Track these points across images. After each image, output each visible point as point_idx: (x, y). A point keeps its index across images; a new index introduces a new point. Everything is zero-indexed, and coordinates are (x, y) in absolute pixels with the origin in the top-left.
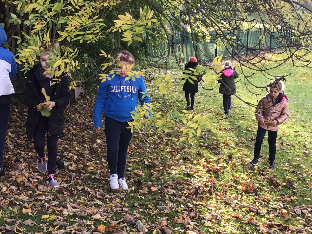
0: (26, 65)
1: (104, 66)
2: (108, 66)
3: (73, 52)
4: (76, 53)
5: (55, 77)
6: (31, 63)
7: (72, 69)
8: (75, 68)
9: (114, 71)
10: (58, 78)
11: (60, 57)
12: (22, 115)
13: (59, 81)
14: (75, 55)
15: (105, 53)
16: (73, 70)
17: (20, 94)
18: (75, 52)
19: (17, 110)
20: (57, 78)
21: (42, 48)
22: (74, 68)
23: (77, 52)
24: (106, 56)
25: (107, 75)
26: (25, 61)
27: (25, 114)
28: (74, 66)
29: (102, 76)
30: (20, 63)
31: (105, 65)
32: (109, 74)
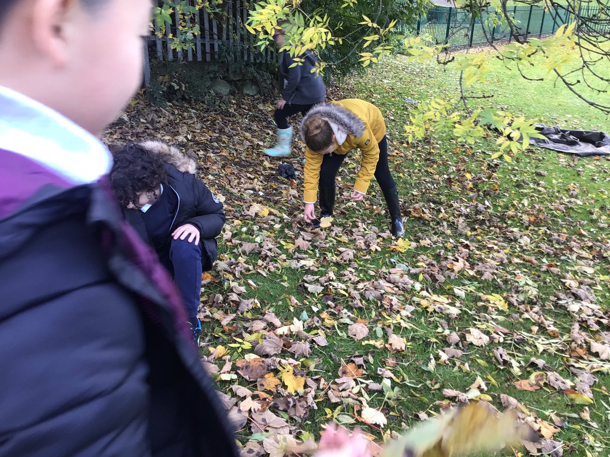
0: (262, 36)
1: (367, 41)
2: (373, 41)
3: (321, 20)
4: (326, 22)
5: (296, 56)
6: (269, 32)
7: (322, 45)
8: (327, 42)
9: (382, 48)
10: (301, 57)
11: (303, 28)
12: (240, 107)
13: (301, 62)
14: (324, 25)
15: (370, 21)
16: (324, 46)
17: (237, 81)
18: (325, 20)
19: (234, 101)
20: (298, 57)
21: (285, 8)
22: (324, 43)
23: (327, 20)
24: (370, 25)
25: (371, 55)
26: (259, 29)
27: (243, 106)
28: (324, 40)
29: (363, 57)
30: (253, 32)
31: (370, 39)
32: (374, 53)
